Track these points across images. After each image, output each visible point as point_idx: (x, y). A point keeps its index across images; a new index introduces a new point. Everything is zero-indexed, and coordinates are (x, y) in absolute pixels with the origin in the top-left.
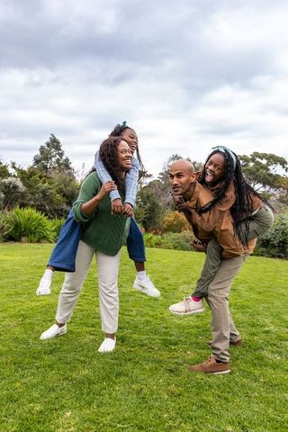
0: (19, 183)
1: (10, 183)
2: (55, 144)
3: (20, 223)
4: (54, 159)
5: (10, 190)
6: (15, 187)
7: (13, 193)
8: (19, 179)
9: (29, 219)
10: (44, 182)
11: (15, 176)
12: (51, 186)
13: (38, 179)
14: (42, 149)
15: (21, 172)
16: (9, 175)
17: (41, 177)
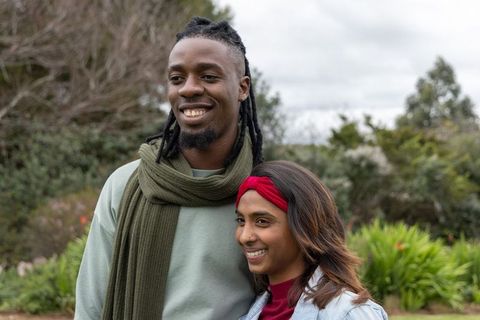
0: (379, 157)
1: (362, 158)
2: (444, 73)
3: (381, 263)
4: (442, 100)
5: (360, 172)
6: (372, 166)
7: (368, 178)
8: (378, 149)
9: (401, 254)
10: (429, 153)
11: (371, 143)
12: (442, 162)
13: (417, 145)
14: (421, 84)
15: (383, 134)
16: (360, 141)
17: (422, 142)
